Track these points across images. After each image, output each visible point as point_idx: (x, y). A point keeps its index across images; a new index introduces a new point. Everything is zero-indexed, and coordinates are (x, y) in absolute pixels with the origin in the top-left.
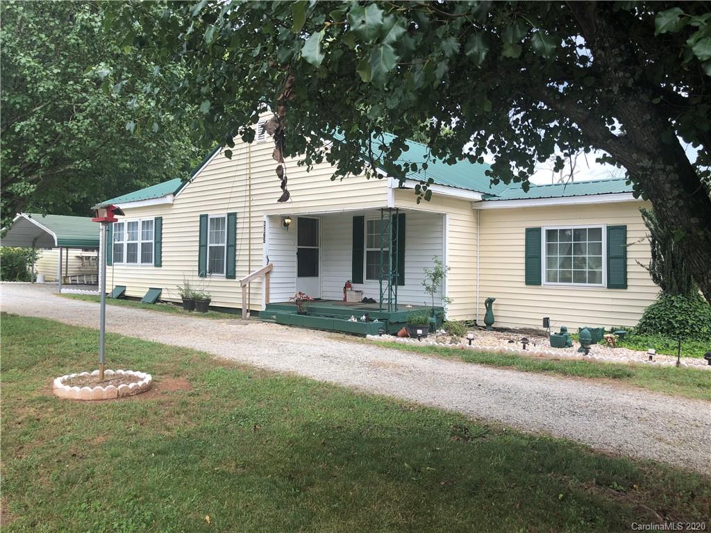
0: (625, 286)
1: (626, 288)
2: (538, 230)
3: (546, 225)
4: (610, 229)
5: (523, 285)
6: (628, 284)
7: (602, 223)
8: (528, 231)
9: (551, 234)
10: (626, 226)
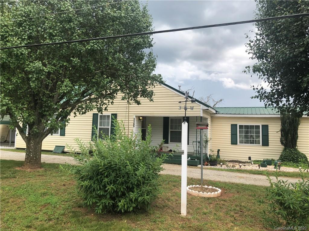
0: (268, 145)
1: (268, 146)
2: (236, 125)
3: (239, 123)
4: (262, 126)
5: (230, 144)
6: (269, 144)
7: (260, 124)
8: (232, 125)
9: (241, 127)
10: (268, 125)
